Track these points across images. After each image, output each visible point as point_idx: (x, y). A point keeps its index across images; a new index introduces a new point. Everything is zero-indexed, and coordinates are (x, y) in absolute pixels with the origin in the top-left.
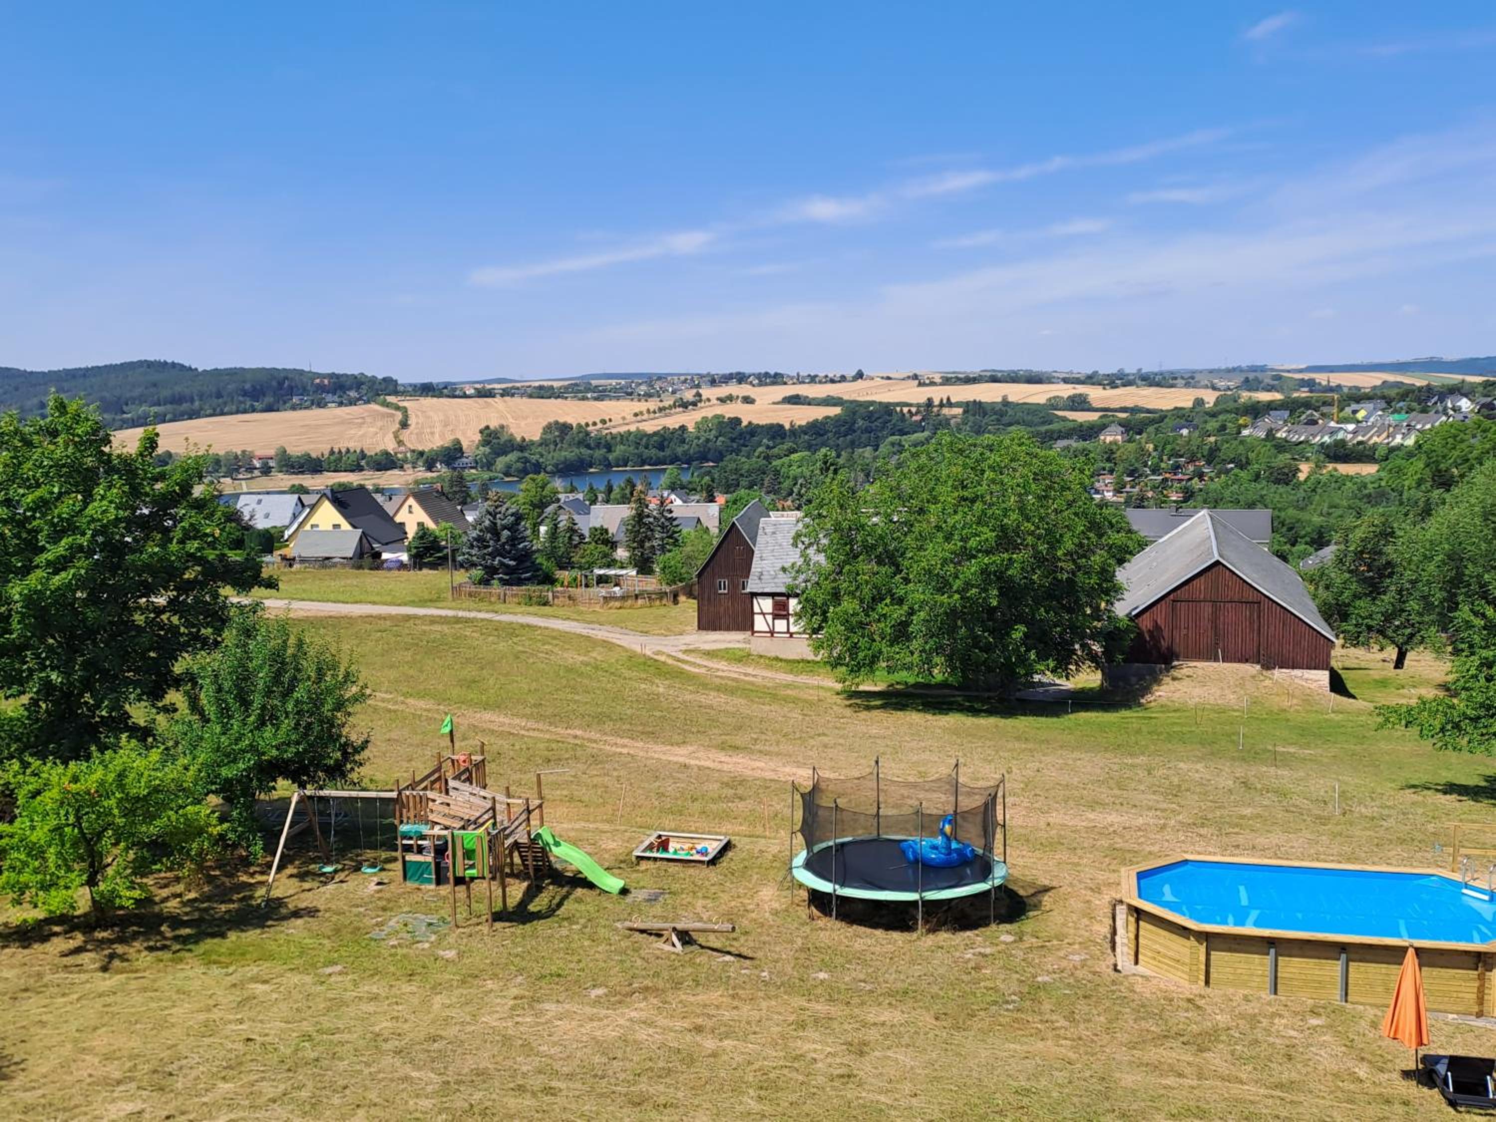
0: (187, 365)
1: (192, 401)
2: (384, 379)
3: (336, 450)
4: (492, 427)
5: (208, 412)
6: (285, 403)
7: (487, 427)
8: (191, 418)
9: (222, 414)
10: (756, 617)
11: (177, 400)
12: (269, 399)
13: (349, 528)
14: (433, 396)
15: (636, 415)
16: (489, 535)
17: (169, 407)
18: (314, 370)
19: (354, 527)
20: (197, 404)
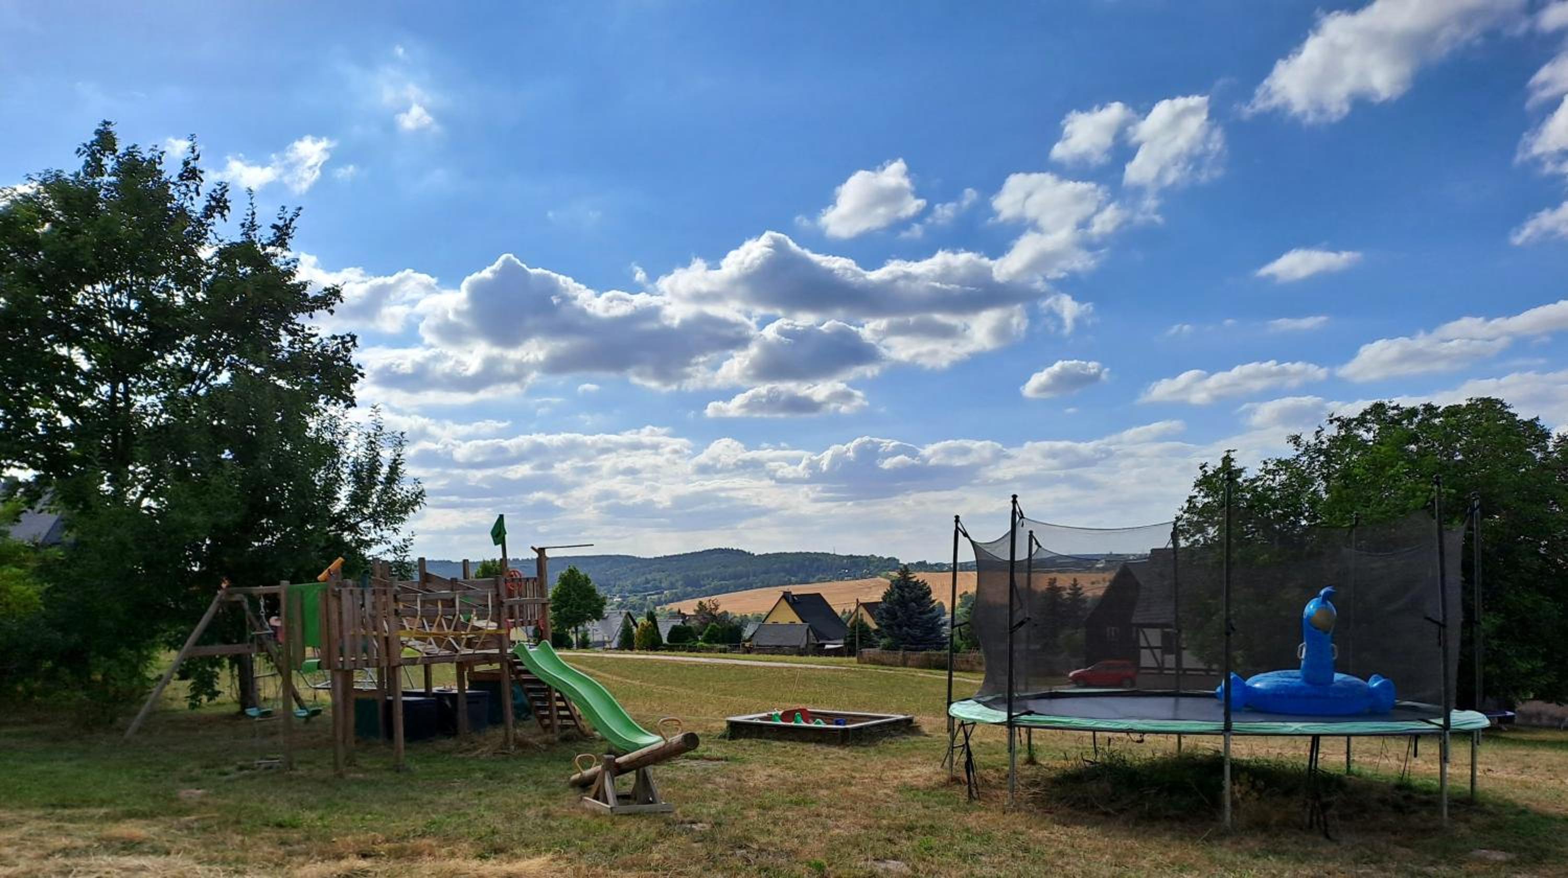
0: (747, 551)
1: (748, 577)
2: (889, 559)
3: (847, 610)
4: (969, 593)
5: (759, 585)
6: (814, 577)
7: (966, 593)
8: (746, 589)
9: (768, 586)
10: (1143, 651)
11: (736, 576)
12: (801, 575)
13: (800, 622)
14: (926, 571)
15: (1093, 583)
16: (897, 607)
17: (732, 581)
18: (837, 553)
19: (803, 621)
20: (751, 578)
